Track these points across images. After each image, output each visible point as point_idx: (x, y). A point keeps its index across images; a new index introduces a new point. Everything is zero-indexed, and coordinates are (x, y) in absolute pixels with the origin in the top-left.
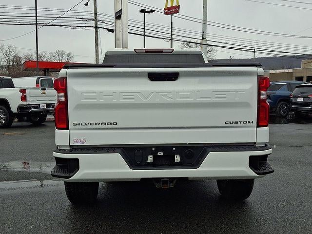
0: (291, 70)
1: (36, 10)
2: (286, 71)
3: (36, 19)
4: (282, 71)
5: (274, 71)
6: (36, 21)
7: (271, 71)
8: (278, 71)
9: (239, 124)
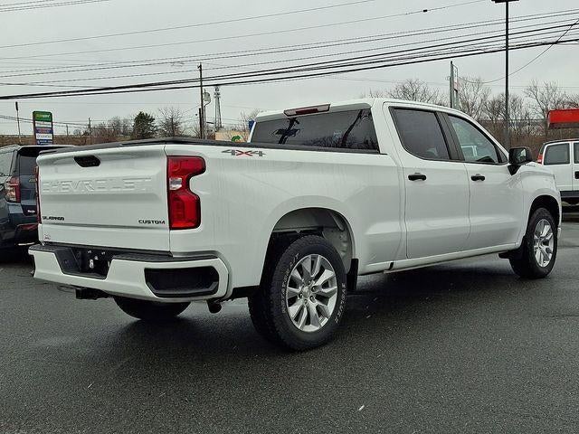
1: (507, 22)
3: (507, 39)
6: (507, 43)
9: (151, 225)
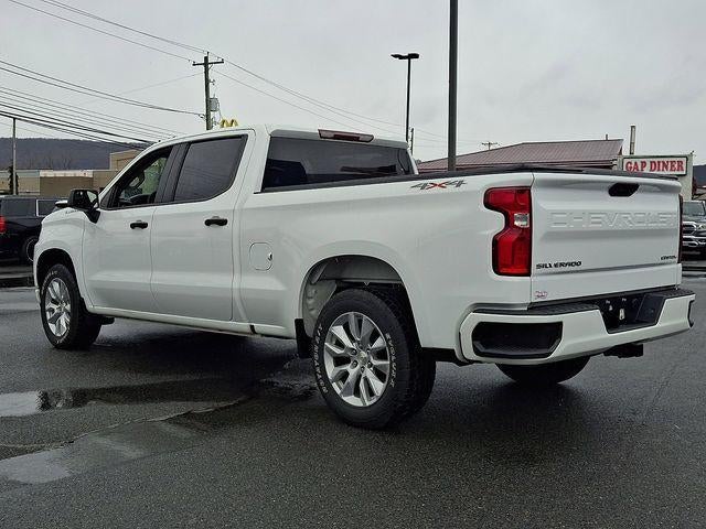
0: (89, 173)
2: (79, 173)
4: (70, 173)
5: (50, 174)
7: (43, 173)
8: (60, 174)
